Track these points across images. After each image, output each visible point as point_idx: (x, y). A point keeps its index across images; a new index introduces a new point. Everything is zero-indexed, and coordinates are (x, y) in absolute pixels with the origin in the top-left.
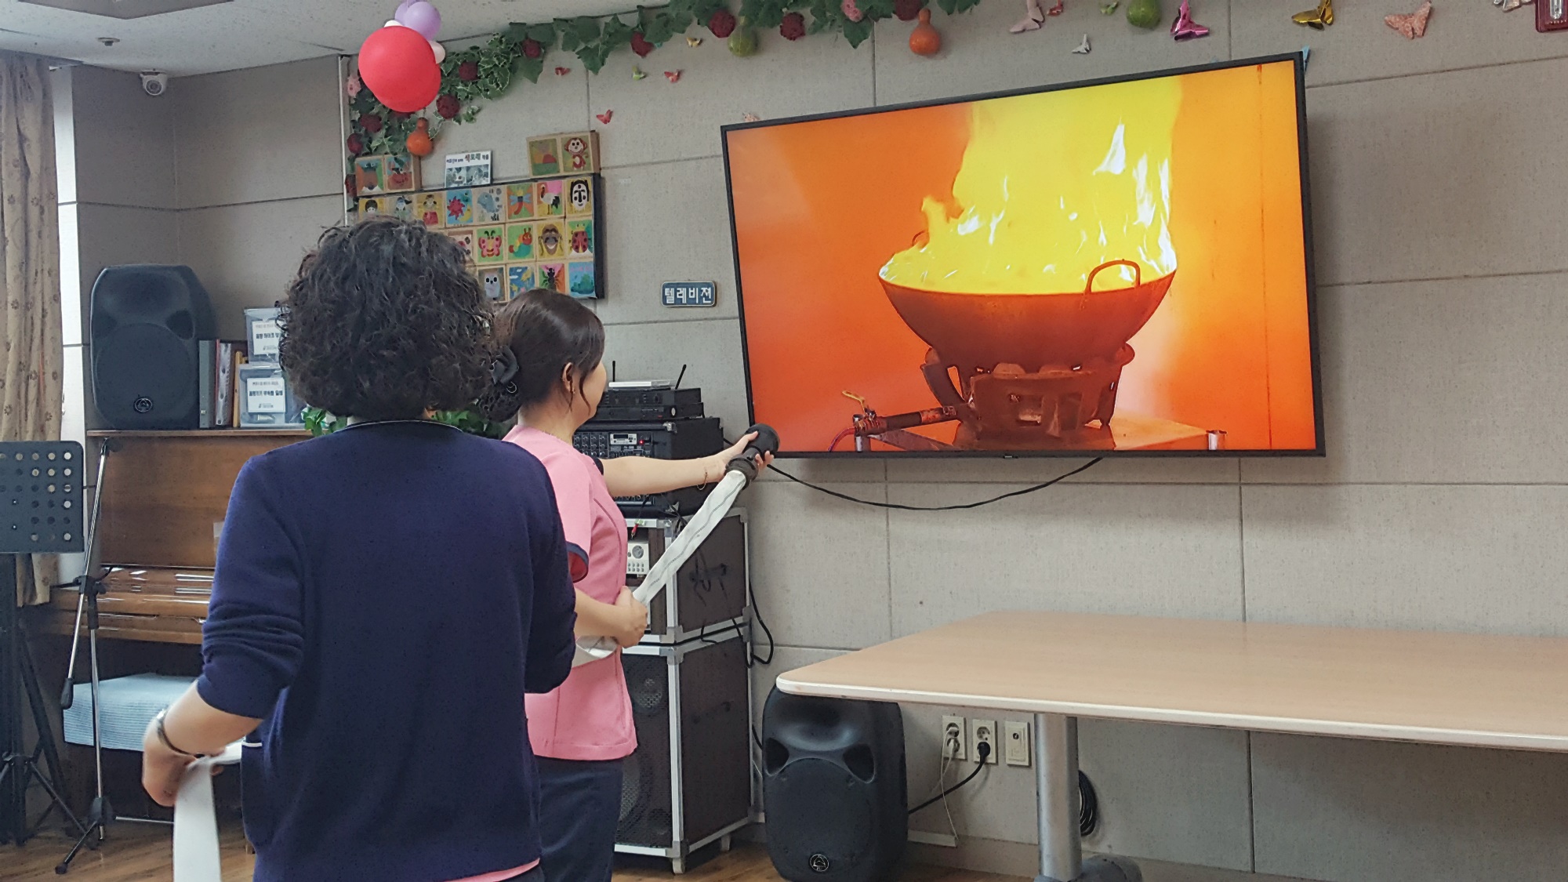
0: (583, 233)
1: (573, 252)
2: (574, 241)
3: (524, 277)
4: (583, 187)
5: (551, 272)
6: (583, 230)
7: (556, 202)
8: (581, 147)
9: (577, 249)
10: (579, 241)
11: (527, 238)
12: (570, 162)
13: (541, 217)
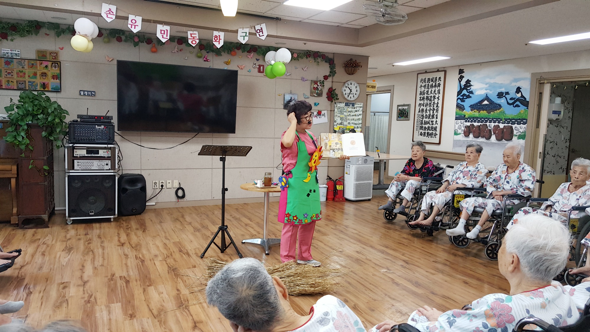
0: (56, 75)
1: (52, 80)
2: (53, 77)
3: (34, 84)
4: (56, 64)
5: (44, 84)
6: (56, 74)
7: (46, 67)
8: (55, 54)
9: (54, 79)
10: (54, 77)
11: (35, 74)
12: (51, 58)
13: (40, 69)
